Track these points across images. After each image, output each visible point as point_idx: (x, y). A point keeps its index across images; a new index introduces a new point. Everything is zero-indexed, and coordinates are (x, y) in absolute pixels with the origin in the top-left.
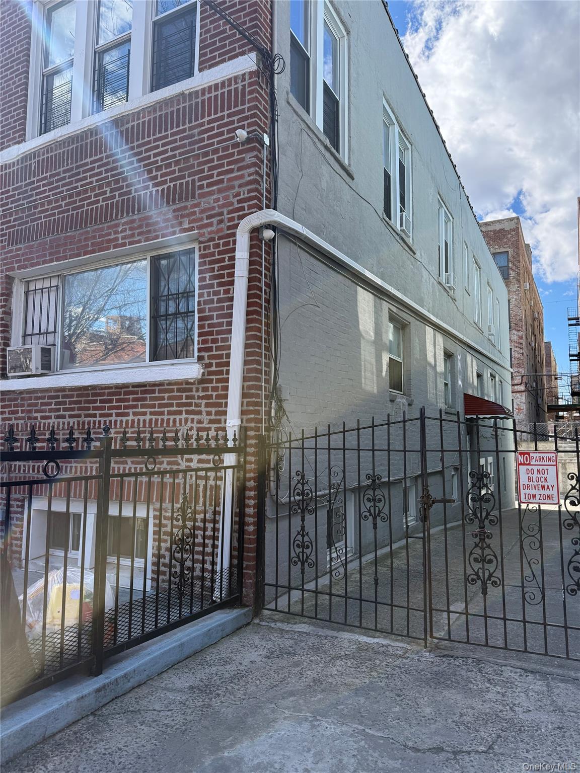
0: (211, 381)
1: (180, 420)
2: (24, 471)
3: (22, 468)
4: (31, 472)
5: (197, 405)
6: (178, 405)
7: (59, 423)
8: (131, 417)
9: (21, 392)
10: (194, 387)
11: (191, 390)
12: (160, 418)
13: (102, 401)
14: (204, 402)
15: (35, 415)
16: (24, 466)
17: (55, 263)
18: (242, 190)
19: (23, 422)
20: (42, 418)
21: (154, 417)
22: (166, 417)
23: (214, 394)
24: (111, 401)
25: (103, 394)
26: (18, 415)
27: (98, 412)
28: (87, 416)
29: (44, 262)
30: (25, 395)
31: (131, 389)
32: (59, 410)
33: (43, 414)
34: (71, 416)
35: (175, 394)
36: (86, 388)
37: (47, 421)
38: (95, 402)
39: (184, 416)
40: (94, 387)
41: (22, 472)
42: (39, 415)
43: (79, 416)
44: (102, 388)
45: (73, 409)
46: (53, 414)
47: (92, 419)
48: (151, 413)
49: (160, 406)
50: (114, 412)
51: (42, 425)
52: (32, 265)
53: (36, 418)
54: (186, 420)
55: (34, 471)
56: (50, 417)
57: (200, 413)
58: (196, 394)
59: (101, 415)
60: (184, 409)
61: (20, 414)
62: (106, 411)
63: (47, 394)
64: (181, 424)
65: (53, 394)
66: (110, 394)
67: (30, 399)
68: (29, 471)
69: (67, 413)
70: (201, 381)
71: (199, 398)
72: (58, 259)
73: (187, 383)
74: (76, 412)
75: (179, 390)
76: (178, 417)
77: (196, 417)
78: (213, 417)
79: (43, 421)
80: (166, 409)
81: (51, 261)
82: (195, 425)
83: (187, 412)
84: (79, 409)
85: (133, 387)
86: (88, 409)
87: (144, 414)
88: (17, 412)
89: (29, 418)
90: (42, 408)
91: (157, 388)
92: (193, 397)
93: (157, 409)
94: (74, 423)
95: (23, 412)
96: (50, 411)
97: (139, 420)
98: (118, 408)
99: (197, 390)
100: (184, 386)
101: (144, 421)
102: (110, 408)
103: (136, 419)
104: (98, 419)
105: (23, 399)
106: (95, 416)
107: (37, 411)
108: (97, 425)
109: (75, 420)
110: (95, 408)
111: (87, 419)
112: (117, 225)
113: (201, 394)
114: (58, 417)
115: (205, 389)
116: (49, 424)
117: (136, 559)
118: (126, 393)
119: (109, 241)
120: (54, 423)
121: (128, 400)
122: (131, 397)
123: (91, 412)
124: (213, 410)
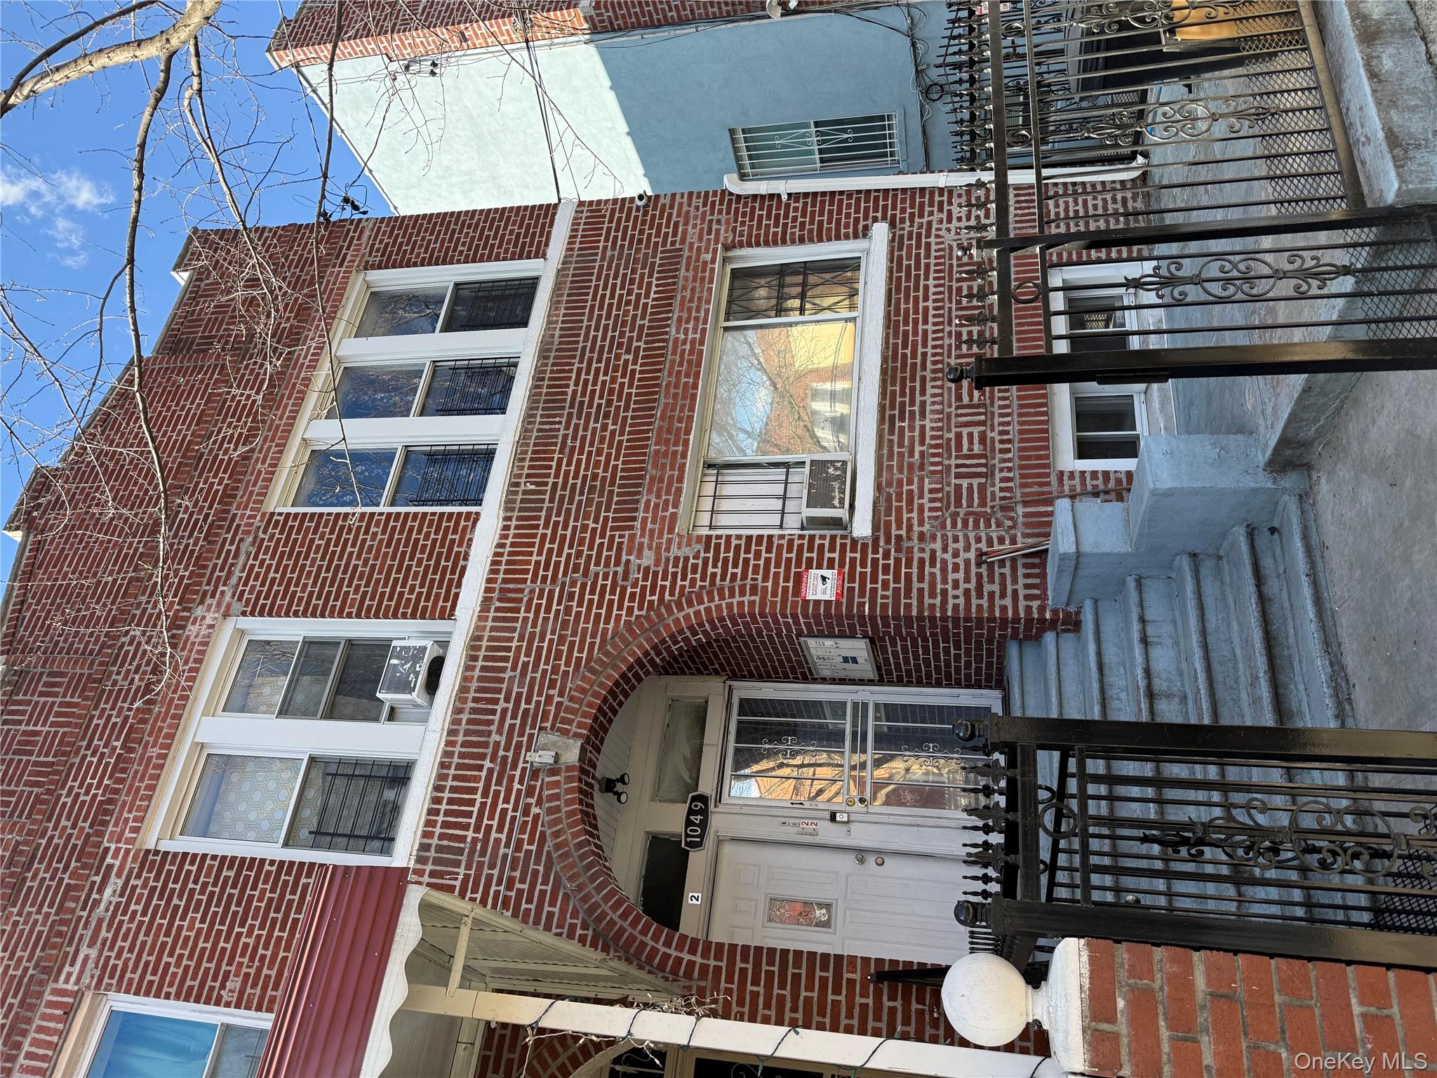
0: (894, 216)
1: (937, 244)
2: (1010, 470)
3: (1005, 474)
4: (1010, 455)
5: (920, 227)
6: (918, 247)
7: (932, 412)
8: (930, 304)
9: (878, 487)
10: (898, 233)
11: (902, 236)
12: (933, 268)
13: (905, 346)
14: (917, 220)
15: (917, 455)
16: (1001, 470)
17: (692, 437)
18: (693, 204)
19: (927, 481)
20: (922, 443)
21: (932, 275)
22: (933, 261)
23: (909, 210)
24: (906, 333)
25: (896, 345)
26: (916, 491)
27: (920, 350)
28: (924, 368)
29: (684, 456)
30: (884, 479)
31: (892, 308)
32: (912, 413)
33: (917, 439)
34: (923, 393)
35: (904, 253)
36: (884, 371)
37: (928, 433)
38: (904, 356)
39: (932, 240)
40: (885, 359)
41: (1011, 475)
42: (918, 449)
43: (923, 379)
44: (887, 348)
45: (913, 389)
46: (918, 423)
47: (930, 359)
48: (927, 279)
49: (918, 268)
50: (921, 327)
51: (933, 442)
52: (680, 480)
53: (922, 454)
54: (937, 236)
55: (1008, 451)
56: (923, 428)
57: (930, 224)
58: (907, 229)
59: (925, 345)
60: (924, 240)
61: (914, 487)
62: (920, 338)
63: (887, 437)
64: (942, 243)
65: (886, 427)
66: (896, 336)
67: (890, 468)
68: (1009, 460)
69: (918, 398)
70: (892, 225)
71: (911, 226)
72: (688, 432)
73: (893, 240)
74: (918, 384)
75: (900, 249)
76: (934, 247)
77: (935, 226)
78: (936, 209)
79: (928, 441)
80: (923, 261)
81: (686, 442)
82: (944, 225)
83: (928, 236)
84: (913, 380)
85: (889, 305)
86: (914, 365)
87: (926, 288)
88: (910, 492)
89: (922, 467)
90: (906, 443)
91: (895, 274)
92: (910, 233)
93: (922, 273)
94: (933, 387)
95: (910, 482)
96: (912, 428)
97: (934, 294)
98: (916, 322)
99: (903, 229)
100: (896, 243)
101: (936, 286)
102: (915, 333)
103: (932, 297)
104: (930, 350)
105: (889, 484)
106: (924, 355)
107: (911, 454)
108: (939, 350)
109: (929, 385)
110: (914, 356)
111: (929, 366)
112: (676, 340)
113: (908, 223)
114: (923, 415)
115: (903, 221)
116: (933, 429)
117: (1128, 328)
118: (897, 313)
119: (691, 352)
120: (931, 420)
121: (907, 311)
122: (903, 306)
123: (919, 361)
124: (927, 209)
